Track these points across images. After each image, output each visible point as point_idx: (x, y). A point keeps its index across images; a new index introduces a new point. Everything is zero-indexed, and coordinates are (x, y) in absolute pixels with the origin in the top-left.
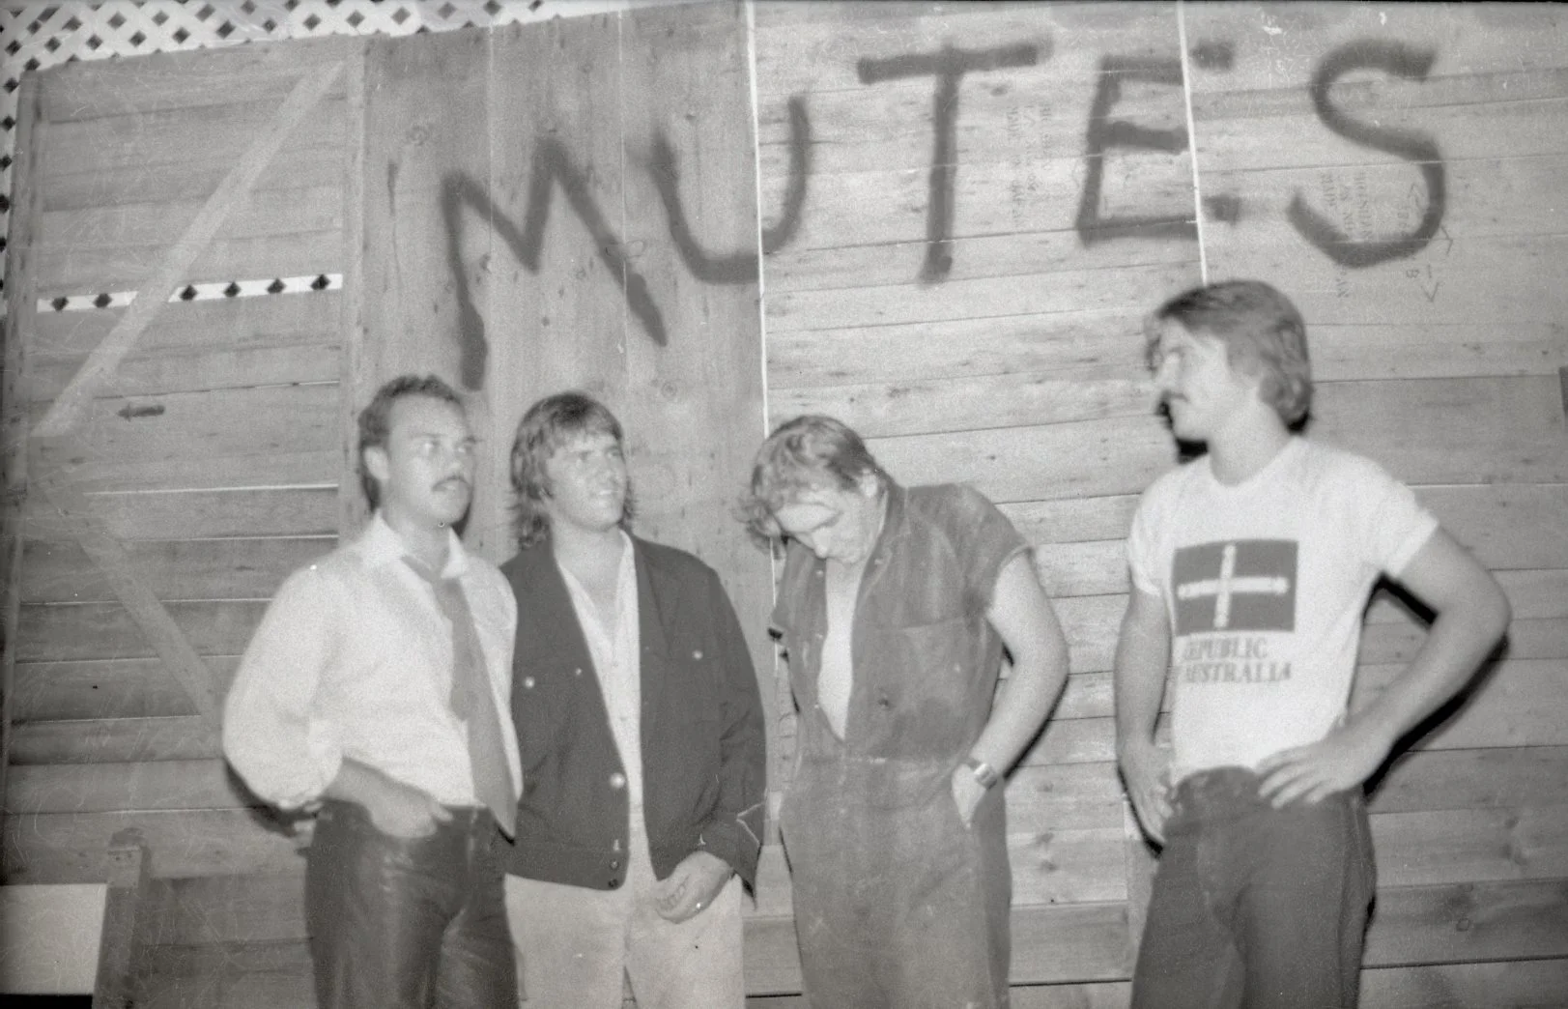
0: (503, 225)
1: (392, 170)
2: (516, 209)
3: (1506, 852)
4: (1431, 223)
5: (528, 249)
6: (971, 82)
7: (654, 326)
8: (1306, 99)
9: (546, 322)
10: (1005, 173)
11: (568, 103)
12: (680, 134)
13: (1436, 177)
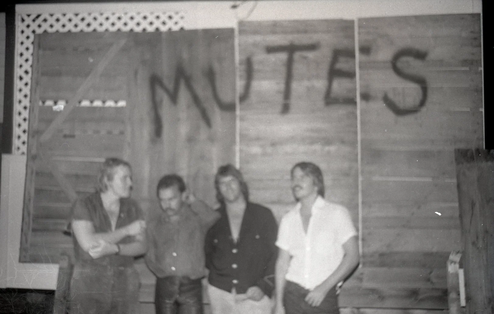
0: (167, 90)
1: (136, 73)
2: (170, 86)
3: (428, 280)
4: (422, 103)
5: (174, 98)
6: (297, 55)
7: (208, 122)
8: (390, 65)
9: (179, 120)
10: (306, 83)
11: (185, 56)
12: (216, 66)
13: (425, 90)
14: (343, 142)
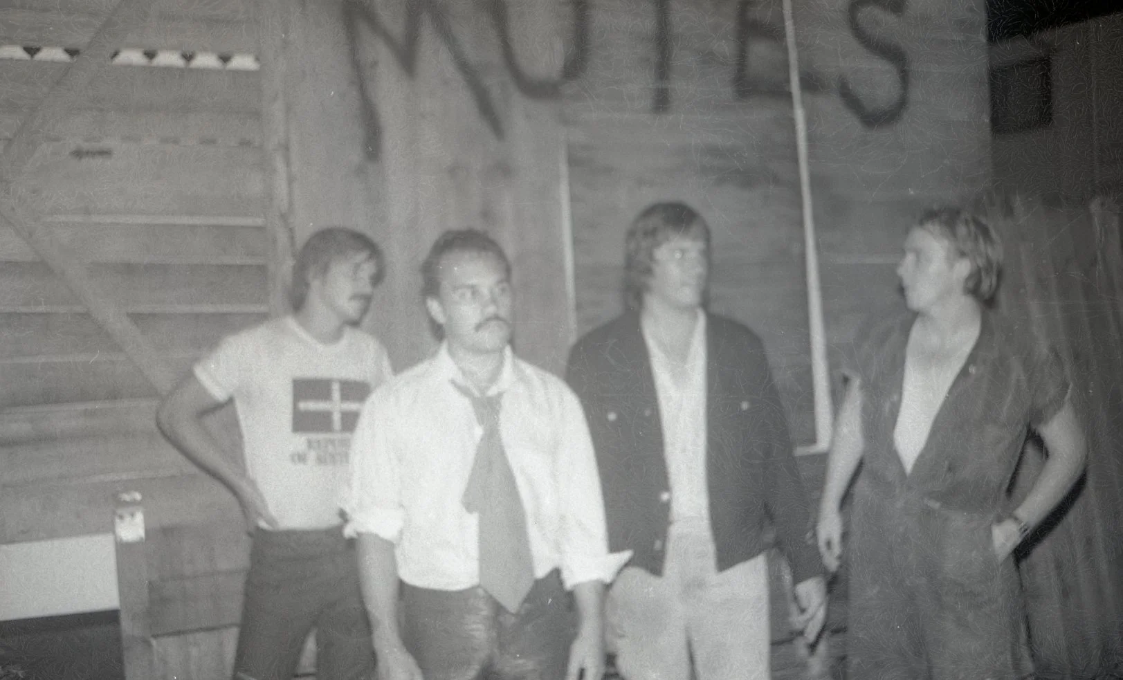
0: (388, 39)
2: (396, 26)
4: (902, 103)
5: (407, 59)
7: (496, 125)
13: (904, 77)
14: (776, 180)
